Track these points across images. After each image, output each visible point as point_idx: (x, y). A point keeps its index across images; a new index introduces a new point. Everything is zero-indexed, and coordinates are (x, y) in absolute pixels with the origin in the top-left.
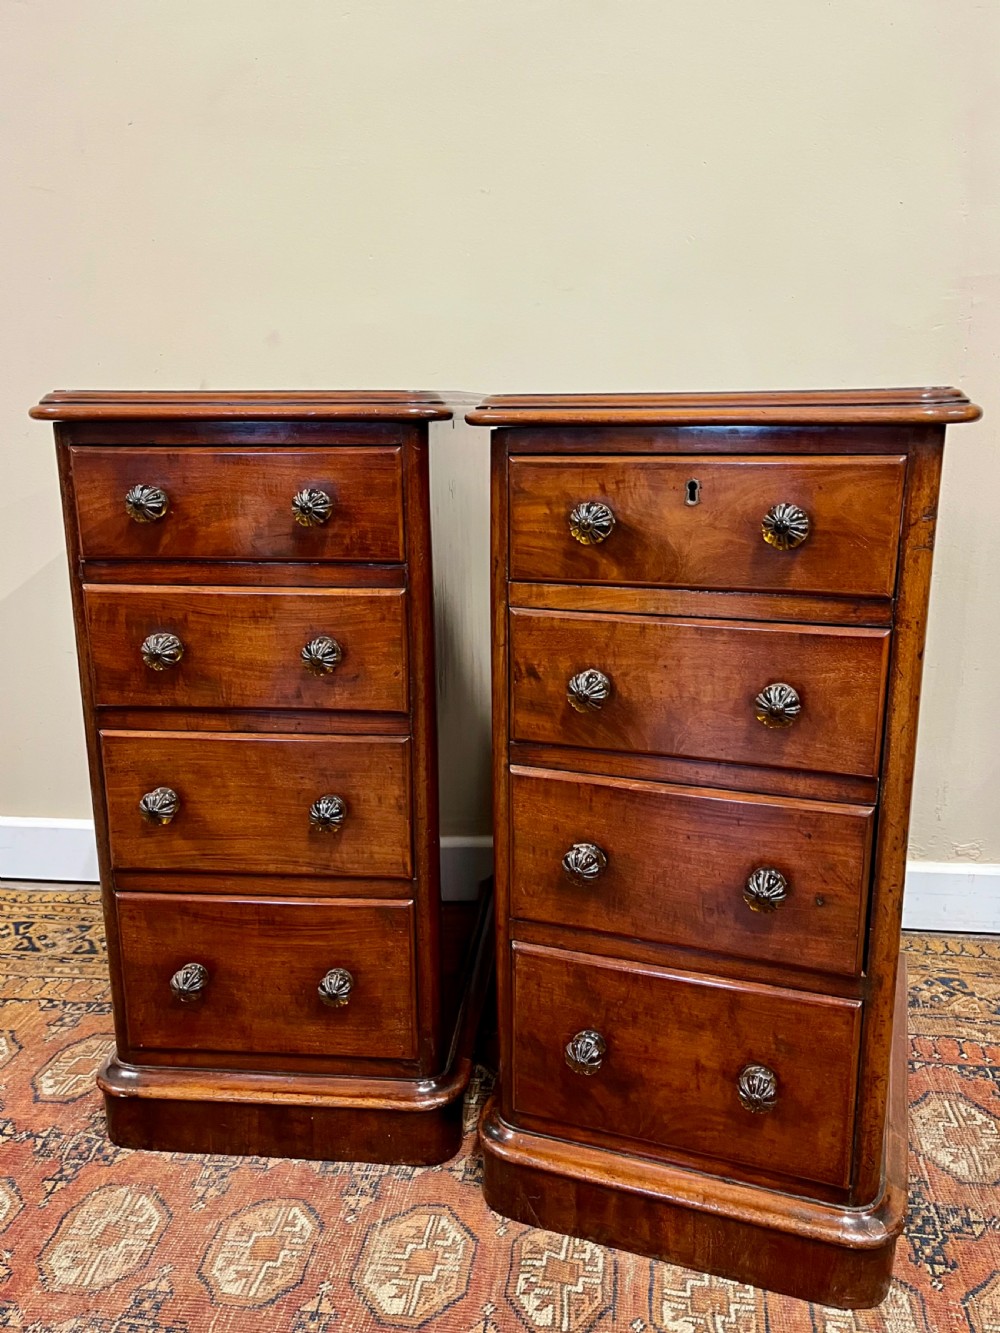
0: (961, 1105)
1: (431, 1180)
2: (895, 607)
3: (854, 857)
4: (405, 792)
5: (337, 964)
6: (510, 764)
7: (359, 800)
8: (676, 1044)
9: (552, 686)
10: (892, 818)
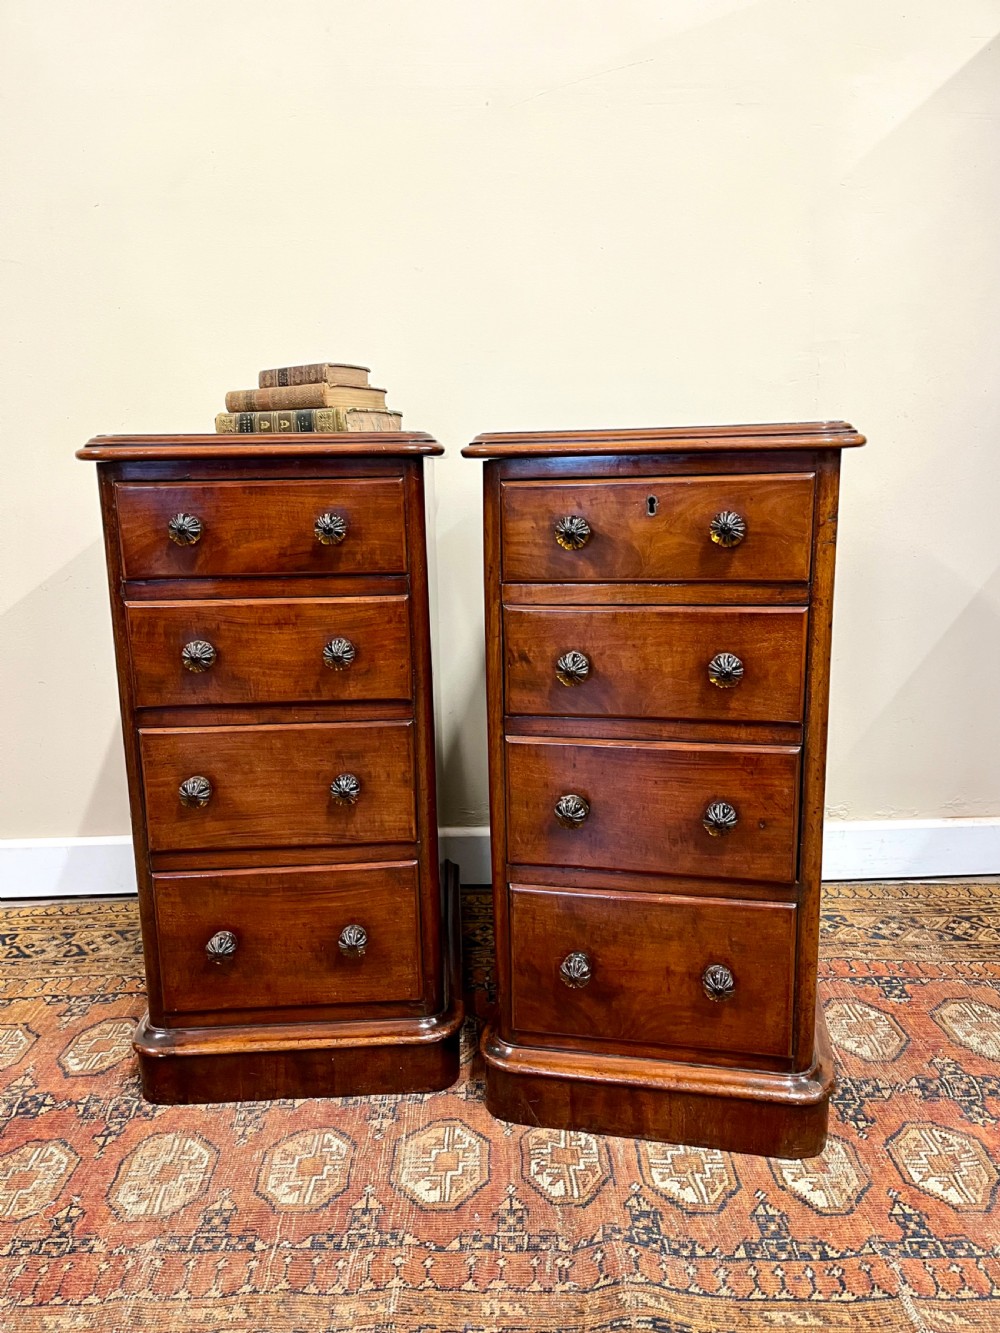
0: (857, 1006)
1: (440, 1102)
2: (811, 590)
3: (788, 788)
4: (410, 767)
5: (352, 922)
6: (505, 734)
7: (370, 777)
8: (650, 955)
9: (540, 667)
10: (815, 754)
